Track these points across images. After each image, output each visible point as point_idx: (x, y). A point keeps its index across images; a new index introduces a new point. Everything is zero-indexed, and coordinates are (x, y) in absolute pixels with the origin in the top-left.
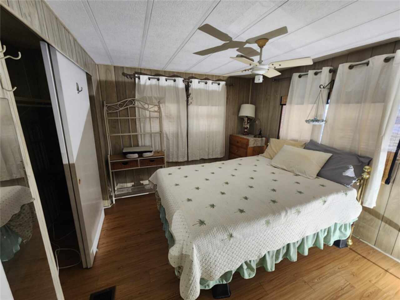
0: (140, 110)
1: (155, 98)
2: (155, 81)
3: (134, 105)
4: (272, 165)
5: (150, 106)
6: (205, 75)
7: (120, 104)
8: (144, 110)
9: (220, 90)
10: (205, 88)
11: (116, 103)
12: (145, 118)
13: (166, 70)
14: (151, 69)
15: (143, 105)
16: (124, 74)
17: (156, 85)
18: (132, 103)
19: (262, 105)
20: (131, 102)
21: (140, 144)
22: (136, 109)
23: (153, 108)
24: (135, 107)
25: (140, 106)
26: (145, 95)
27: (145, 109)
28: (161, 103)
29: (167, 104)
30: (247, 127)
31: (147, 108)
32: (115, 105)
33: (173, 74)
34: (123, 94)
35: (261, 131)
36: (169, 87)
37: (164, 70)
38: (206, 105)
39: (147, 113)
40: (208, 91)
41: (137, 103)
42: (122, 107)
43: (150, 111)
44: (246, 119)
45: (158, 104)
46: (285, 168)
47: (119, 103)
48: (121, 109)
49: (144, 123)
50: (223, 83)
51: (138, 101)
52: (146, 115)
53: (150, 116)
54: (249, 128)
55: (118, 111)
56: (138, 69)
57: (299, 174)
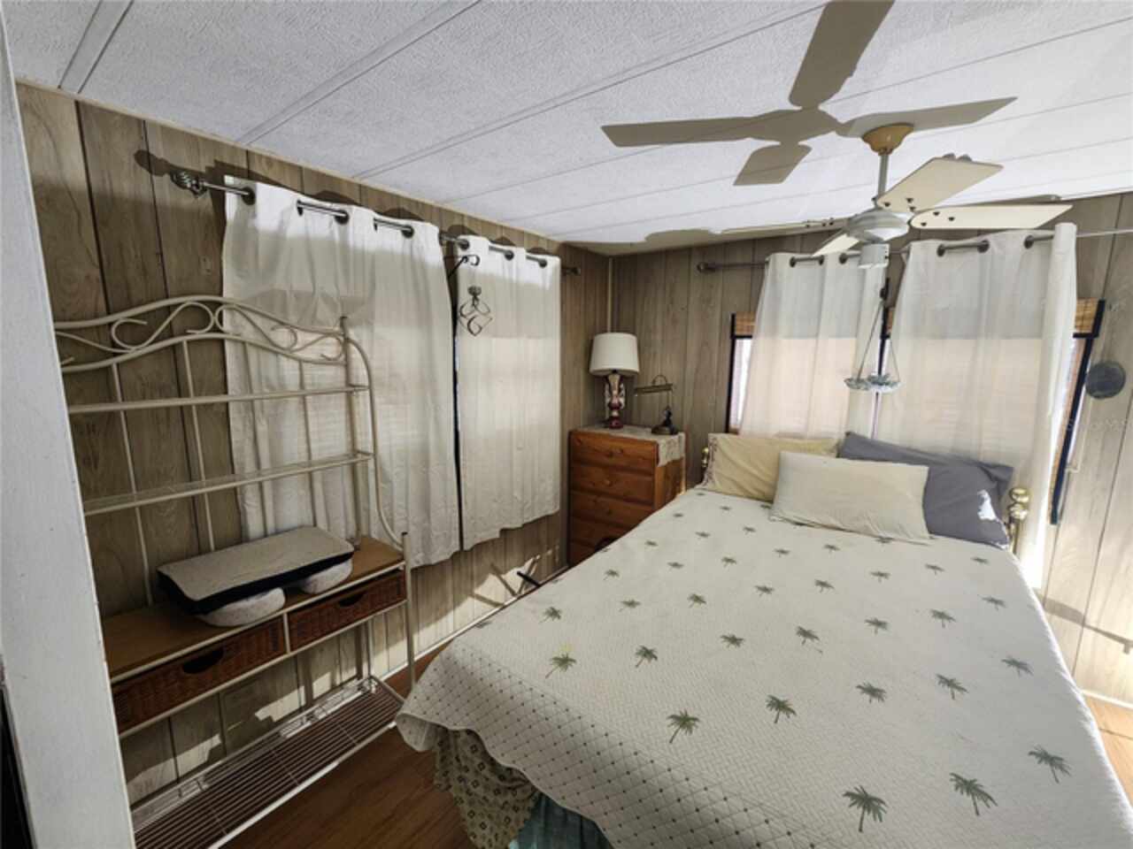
0: (252, 353)
1: (326, 298)
2: (327, 223)
3: (216, 329)
4: (788, 520)
5: (304, 338)
6: (502, 227)
7: (122, 326)
8: (272, 357)
9: (548, 285)
10: (507, 275)
11: (96, 316)
12: (280, 395)
13: (367, 182)
14: (301, 163)
15: (266, 331)
16: (145, 159)
17: (330, 242)
18: (208, 320)
19: (659, 337)
20: (202, 316)
21: (254, 525)
22: (229, 347)
23: (316, 347)
24: (222, 341)
25: (248, 333)
26: (279, 283)
27: (274, 350)
28: (352, 325)
29: (378, 329)
30: (620, 404)
31: (289, 349)
32: (86, 329)
33: (395, 206)
34: (145, 272)
35: (670, 414)
36: (389, 256)
37: (357, 180)
38: (510, 337)
39: (289, 369)
40: (517, 284)
41: (233, 322)
42: (137, 342)
43: (300, 361)
44: (615, 380)
45: (337, 329)
46: (834, 522)
47: (120, 317)
48: (133, 352)
49: (275, 420)
50: (554, 262)
51: (240, 309)
52: (281, 379)
53: (302, 385)
54: (623, 405)
55: (113, 361)
56: (234, 149)
57: (889, 535)
